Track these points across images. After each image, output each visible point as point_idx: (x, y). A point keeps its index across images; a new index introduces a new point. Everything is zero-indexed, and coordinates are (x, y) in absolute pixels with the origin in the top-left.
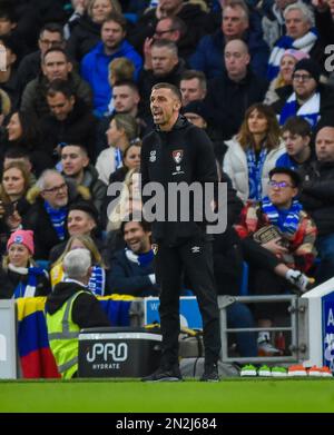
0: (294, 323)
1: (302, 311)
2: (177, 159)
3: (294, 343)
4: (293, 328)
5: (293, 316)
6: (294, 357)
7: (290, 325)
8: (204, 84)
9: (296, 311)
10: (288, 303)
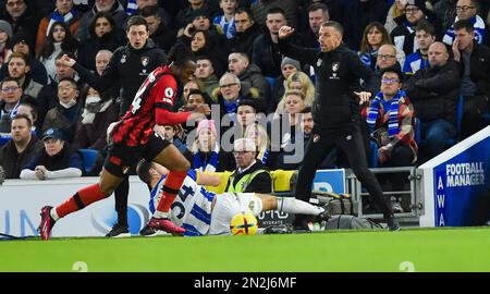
0: (412, 188)
1: (419, 178)
2: (335, 68)
3: (413, 202)
4: (412, 191)
5: (412, 183)
6: (413, 213)
7: (410, 189)
8: (327, 13)
9: (414, 178)
10: (409, 173)
